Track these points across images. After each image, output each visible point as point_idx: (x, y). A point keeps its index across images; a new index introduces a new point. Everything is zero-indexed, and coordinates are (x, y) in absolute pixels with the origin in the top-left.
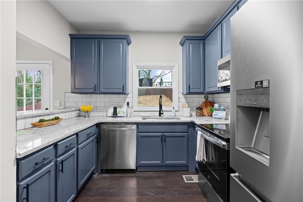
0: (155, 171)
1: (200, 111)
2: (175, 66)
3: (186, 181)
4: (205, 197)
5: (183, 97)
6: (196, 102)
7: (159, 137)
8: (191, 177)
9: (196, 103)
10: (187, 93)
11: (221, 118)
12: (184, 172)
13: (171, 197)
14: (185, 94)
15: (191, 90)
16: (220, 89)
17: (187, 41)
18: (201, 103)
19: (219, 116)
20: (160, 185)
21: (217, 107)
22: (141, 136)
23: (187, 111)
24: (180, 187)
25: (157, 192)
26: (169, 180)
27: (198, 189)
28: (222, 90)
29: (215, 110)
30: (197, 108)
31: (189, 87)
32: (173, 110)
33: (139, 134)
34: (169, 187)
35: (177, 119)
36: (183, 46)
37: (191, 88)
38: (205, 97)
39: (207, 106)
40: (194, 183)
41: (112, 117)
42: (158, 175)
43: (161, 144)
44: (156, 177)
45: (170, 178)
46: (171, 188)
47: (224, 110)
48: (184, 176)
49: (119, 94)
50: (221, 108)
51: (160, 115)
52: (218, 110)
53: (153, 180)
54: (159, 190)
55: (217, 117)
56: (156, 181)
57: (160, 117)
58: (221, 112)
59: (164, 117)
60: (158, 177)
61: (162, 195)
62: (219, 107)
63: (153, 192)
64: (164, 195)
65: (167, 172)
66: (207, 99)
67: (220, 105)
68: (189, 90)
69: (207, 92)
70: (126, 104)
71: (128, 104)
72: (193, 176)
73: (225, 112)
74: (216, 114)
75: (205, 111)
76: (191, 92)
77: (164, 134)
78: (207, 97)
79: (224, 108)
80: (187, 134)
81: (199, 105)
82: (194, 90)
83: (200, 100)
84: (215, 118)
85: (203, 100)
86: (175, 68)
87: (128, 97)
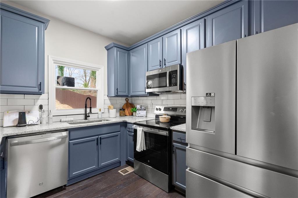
0: (89, 178)
1: (123, 112)
2: (100, 69)
3: (124, 175)
4: (144, 179)
5: (108, 99)
6: (119, 103)
7: (94, 140)
8: (125, 169)
9: (119, 105)
10: (115, 96)
11: (143, 116)
12: (117, 168)
13: (119, 192)
14: (114, 96)
15: (118, 93)
16: (147, 94)
17: (115, 48)
18: (123, 105)
19: (141, 115)
20: (103, 187)
21: (139, 108)
22: (73, 144)
23: (113, 112)
24: (122, 180)
25: (104, 194)
26: (108, 180)
27: (136, 176)
28: (148, 94)
29: (138, 110)
30: (120, 109)
31: (117, 89)
32: (99, 112)
33: (70, 142)
34: (113, 185)
35: (105, 120)
36: (108, 51)
37: (118, 91)
38: (126, 100)
39: (128, 107)
40: (130, 173)
41: (17, 126)
42: (95, 180)
43: (96, 147)
44: (94, 182)
45: (109, 178)
46: (115, 185)
47: (145, 110)
48: (119, 171)
49: (24, 94)
50: (142, 108)
51: (86, 119)
52: (140, 110)
53: (92, 187)
54: (105, 192)
55: (140, 115)
56: (97, 186)
57: (86, 121)
58: (142, 111)
59: (91, 120)
60: (97, 182)
61: (112, 194)
62: (141, 107)
63: (100, 196)
64: (113, 193)
65: (102, 174)
66: (127, 101)
67: (142, 106)
68: (117, 93)
69: (131, 96)
70: (37, 107)
71: (41, 107)
72: (127, 168)
73: (145, 111)
74: (139, 113)
75: (127, 112)
76: (118, 94)
77: (99, 136)
78: (127, 99)
79: (145, 108)
80: (120, 132)
81: (121, 106)
82: (121, 93)
83: (122, 102)
84: (138, 117)
85: (124, 102)
86: (100, 70)
87: (40, 98)
